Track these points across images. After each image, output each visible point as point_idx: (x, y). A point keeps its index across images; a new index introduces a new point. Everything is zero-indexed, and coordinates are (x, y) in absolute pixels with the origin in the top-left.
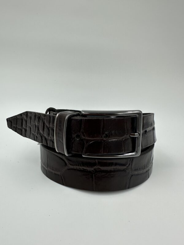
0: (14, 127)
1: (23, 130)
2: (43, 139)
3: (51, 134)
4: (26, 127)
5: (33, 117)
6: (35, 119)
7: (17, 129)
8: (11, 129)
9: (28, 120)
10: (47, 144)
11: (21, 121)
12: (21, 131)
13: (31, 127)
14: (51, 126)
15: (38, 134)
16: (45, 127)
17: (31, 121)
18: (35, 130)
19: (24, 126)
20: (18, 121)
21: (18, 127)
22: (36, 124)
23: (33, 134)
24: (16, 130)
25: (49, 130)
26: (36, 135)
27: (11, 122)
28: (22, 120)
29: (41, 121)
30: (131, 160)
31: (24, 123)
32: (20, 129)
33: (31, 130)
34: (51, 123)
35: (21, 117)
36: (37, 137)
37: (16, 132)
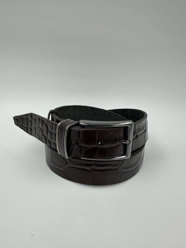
0: (21, 125)
1: (29, 129)
2: (47, 140)
3: (54, 139)
4: (32, 127)
5: (37, 120)
6: (39, 122)
7: (24, 127)
8: (18, 126)
9: (33, 121)
10: (51, 145)
11: (26, 121)
12: (27, 130)
13: (36, 129)
14: (53, 131)
15: (42, 136)
16: (48, 131)
17: (35, 123)
18: (40, 132)
19: (29, 126)
20: (24, 120)
21: (24, 126)
22: (41, 127)
23: (38, 134)
24: (22, 127)
25: (52, 135)
26: (41, 136)
27: (18, 121)
28: (28, 120)
29: (44, 125)
30: (122, 161)
31: (29, 123)
32: (26, 128)
33: (36, 131)
34: (53, 129)
35: (27, 117)
36: (41, 138)
37: (22, 129)
